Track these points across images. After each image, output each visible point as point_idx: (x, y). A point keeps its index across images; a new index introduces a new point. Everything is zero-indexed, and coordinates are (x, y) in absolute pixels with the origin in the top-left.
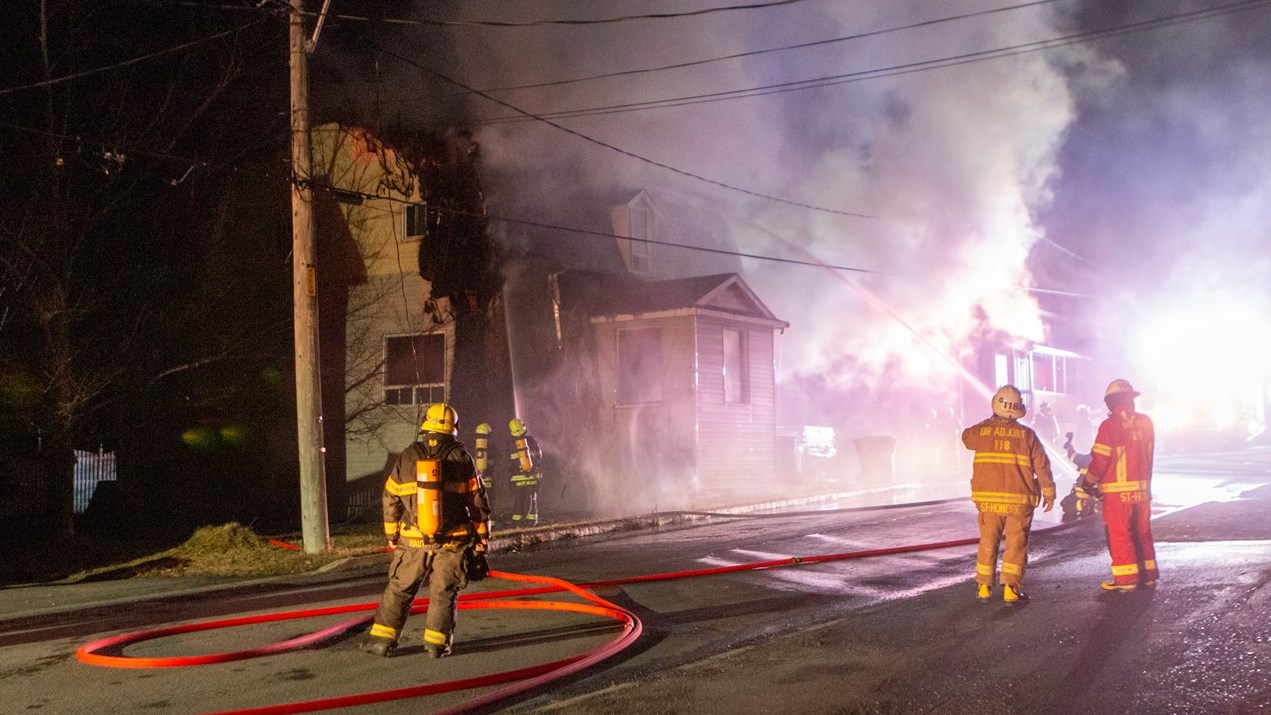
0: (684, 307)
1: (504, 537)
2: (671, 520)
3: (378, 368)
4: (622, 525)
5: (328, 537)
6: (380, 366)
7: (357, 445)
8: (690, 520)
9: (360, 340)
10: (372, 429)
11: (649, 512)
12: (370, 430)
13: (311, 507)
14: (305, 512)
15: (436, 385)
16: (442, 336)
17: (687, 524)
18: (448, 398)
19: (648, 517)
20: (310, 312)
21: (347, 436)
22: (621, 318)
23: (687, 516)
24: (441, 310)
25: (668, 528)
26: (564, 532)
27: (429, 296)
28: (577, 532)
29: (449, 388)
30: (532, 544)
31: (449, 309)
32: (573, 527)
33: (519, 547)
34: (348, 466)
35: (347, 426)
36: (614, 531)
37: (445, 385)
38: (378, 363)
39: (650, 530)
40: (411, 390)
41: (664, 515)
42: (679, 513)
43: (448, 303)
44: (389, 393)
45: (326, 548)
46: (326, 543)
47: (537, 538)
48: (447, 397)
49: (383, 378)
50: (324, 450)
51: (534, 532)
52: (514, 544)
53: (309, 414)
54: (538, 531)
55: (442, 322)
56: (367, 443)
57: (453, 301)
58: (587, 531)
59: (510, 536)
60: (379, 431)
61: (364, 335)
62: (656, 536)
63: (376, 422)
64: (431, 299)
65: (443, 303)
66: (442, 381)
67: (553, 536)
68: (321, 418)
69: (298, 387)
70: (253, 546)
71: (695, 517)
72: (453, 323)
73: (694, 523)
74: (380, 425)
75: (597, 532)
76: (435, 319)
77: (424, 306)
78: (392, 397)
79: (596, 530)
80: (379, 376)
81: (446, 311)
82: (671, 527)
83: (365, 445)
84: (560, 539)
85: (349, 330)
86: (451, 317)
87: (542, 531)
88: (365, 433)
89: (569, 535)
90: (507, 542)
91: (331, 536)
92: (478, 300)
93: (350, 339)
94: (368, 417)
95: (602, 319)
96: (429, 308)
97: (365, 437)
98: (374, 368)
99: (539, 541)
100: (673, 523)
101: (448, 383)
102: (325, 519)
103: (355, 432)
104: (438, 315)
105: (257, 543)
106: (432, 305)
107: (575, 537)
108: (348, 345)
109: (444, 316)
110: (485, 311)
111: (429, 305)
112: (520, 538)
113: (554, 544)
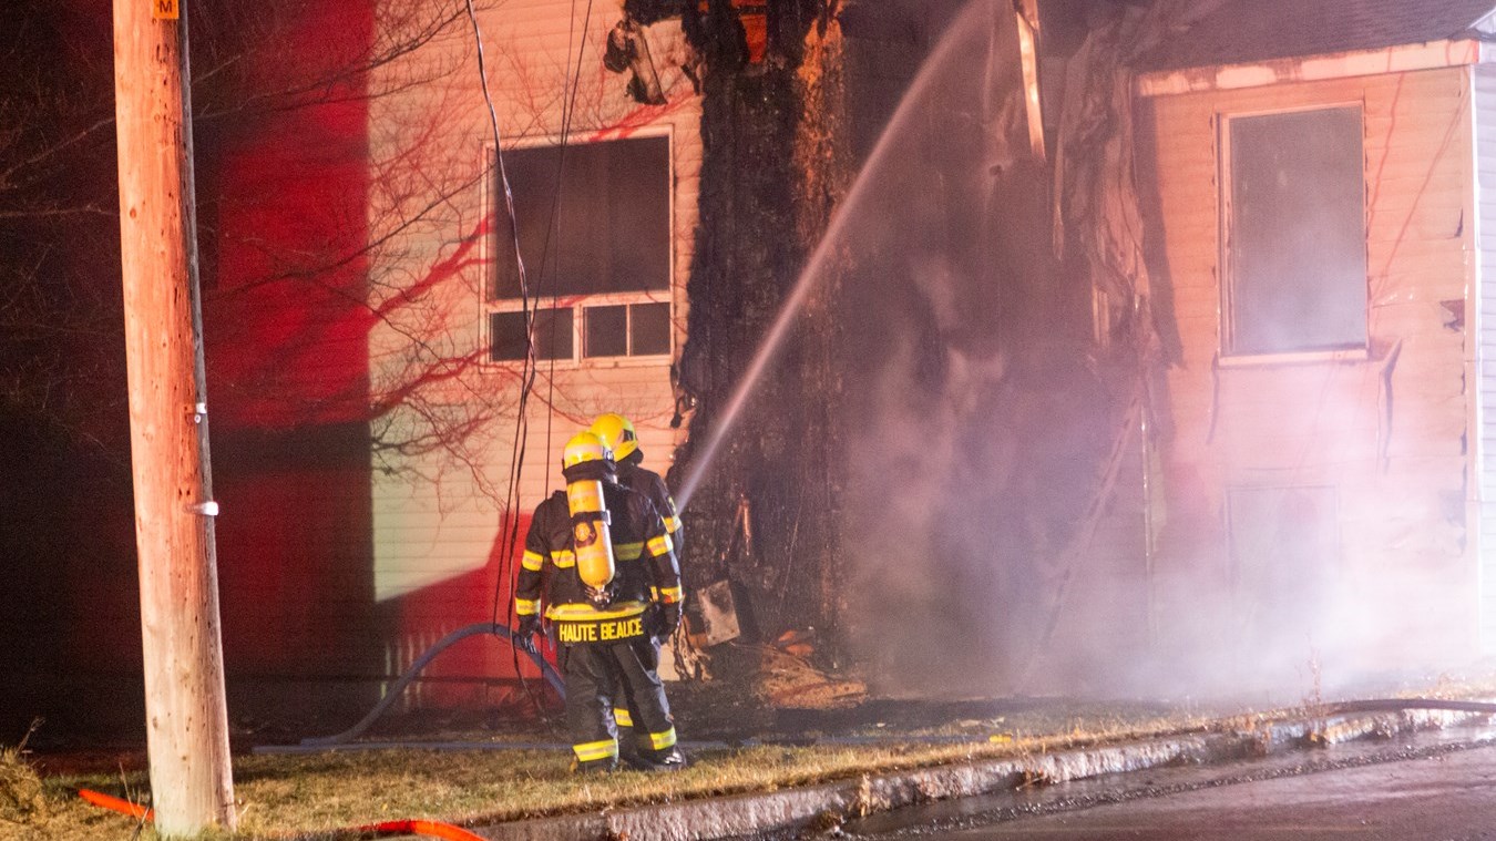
0: (1436, 37)
1: (803, 783)
2: (1368, 727)
3: (467, 243)
4: (1199, 743)
5: (228, 784)
6: (472, 239)
7: (407, 489)
8: (1431, 727)
9: (413, 158)
10: (451, 437)
11: (1295, 701)
12: (444, 440)
13: (174, 693)
14: (154, 708)
15: (642, 298)
16: (662, 141)
17: (1423, 741)
18: (683, 338)
19: (1294, 716)
20: (163, 71)
21: (376, 461)
22: (1233, 77)
23: (1421, 716)
24: (658, 60)
25: (1360, 752)
26: (1005, 768)
27: (620, 16)
28: (1048, 767)
29: (683, 309)
30: (898, 807)
31: (680, 56)
32: (1036, 752)
33: (856, 813)
34: (380, 550)
35: (376, 427)
36: (1175, 762)
37: (674, 297)
38: (468, 230)
39: (1298, 758)
40: (568, 311)
41: (1352, 709)
42: (1399, 706)
43: (680, 39)
44: (500, 321)
45: (223, 819)
46: (224, 806)
47: (913, 787)
48: (678, 334)
49: (481, 275)
50: (212, 509)
51: (905, 768)
52: (833, 806)
53: (163, 395)
54: (921, 766)
55: (660, 99)
56: (437, 482)
57: (694, 33)
58: (1081, 765)
59: (823, 781)
60: (471, 442)
61: (422, 142)
62: (1319, 779)
63: (461, 415)
64: (626, 25)
65: (664, 36)
66: (663, 284)
67: (968, 779)
68: (202, 408)
69: (129, 311)
70: (27, 810)
71: (1447, 717)
72: (696, 100)
73: (1446, 736)
74: (474, 424)
75: (1117, 765)
76: (638, 90)
77: (603, 49)
78: (509, 339)
79: (1115, 760)
80: (468, 271)
81: (673, 63)
82: (1371, 748)
83: (432, 489)
84: (991, 792)
85: (379, 125)
86: (688, 84)
87: (934, 765)
88: (428, 449)
89: (1019, 778)
90: (811, 802)
91: (237, 779)
92: (772, 29)
93: (381, 152)
94: (439, 398)
95: (1176, 83)
96: (619, 56)
97: (431, 463)
98: (455, 247)
99: (919, 797)
100: (1372, 737)
101: (682, 292)
102: (216, 728)
103: (400, 448)
104: (646, 76)
105: (39, 800)
106: (630, 44)
107: (1041, 783)
108: (375, 173)
109: (667, 77)
110: (795, 61)
111: (620, 42)
112: (857, 789)
113: (969, 807)
